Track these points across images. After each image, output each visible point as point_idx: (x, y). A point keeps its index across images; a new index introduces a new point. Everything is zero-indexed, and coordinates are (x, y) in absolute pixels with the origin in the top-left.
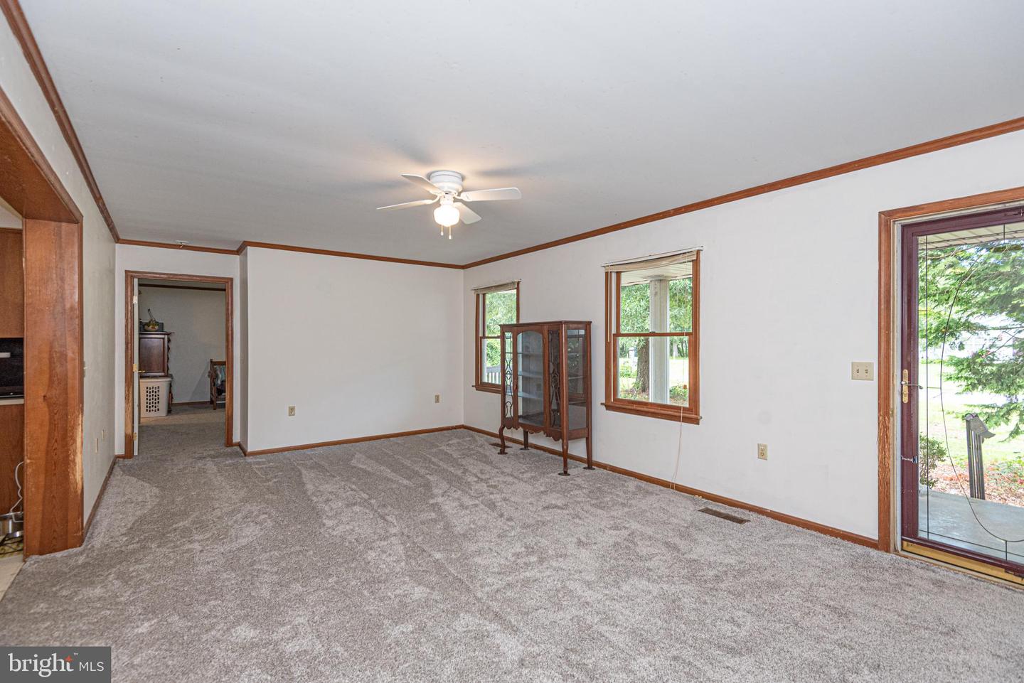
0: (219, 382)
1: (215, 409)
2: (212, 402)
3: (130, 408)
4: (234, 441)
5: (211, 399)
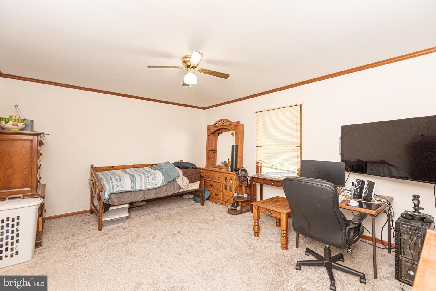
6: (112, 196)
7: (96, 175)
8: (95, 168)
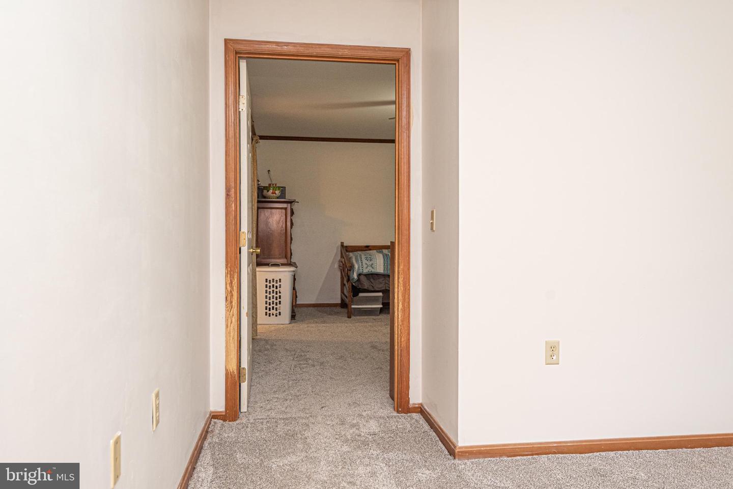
0: (355, 276)
1: (349, 317)
2: (344, 305)
3: (234, 319)
4: (411, 402)
5: (342, 300)
6: (362, 278)
7: (347, 256)
8: (346, 247)
